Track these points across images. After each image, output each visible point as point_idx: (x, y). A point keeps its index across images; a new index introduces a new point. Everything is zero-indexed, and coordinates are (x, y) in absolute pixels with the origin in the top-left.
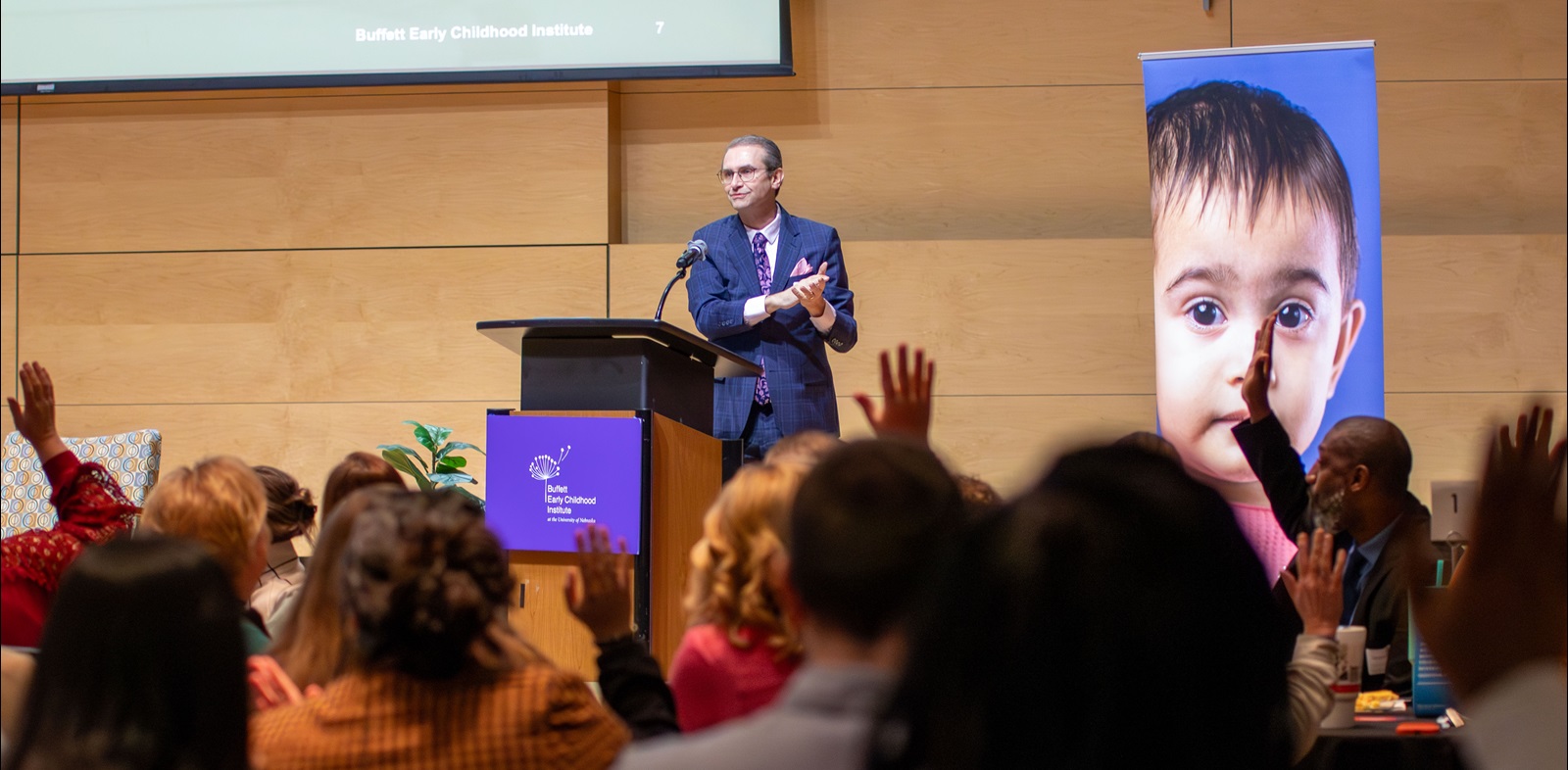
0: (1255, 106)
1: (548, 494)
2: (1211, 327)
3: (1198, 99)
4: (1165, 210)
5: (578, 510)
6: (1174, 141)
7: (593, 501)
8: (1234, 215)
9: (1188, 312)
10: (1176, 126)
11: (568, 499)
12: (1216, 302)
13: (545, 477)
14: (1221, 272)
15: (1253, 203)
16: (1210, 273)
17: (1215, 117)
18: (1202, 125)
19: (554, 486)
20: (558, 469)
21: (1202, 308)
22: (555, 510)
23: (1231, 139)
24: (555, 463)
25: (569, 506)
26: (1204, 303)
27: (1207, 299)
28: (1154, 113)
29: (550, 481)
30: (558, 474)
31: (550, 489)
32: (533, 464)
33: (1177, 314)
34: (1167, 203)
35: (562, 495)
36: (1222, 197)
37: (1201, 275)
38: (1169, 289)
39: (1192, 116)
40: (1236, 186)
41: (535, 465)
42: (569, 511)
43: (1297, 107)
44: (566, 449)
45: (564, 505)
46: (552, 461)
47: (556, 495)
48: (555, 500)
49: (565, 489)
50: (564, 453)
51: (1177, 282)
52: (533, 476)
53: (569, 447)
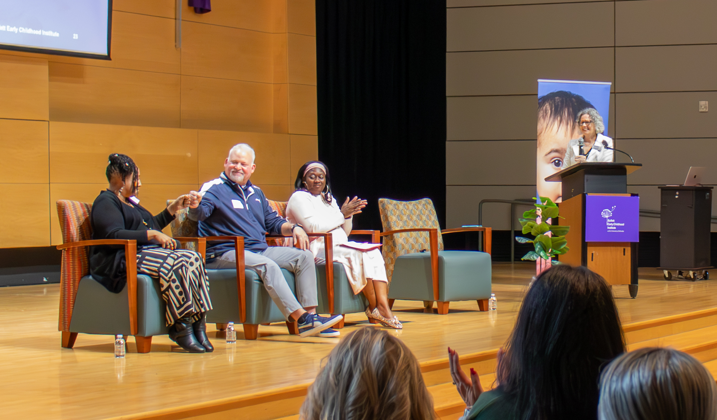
1: (608, 222)
2: (559, 167)
3: (556, 96)
4: (545, 130)
5: (618, 228)
6: (549, 108)
7: (623, 225)
8: (566, 132)
9: (552, 162)
10: (550, 104)
12: (561, 160)
13: (607, 217)
14: (562, 150)
15: (572, 129)
16: (559, 150)
17: (562, 102)
18: (558, 105)
19: (610, 220)
20: (611, 214)
21: (557, 162)
22: (610, 228)
23: (566, 109)
24: (610, 212)
25: (615, 226)
26: (557, 160)
27: (558, 159)
28: (542, 99)
30: (611, 216)
33: (549, 163)
34: (546, 128)
35: (613, 223)
36: (563, 127)
37: (557, 151)
38: (546, 155)
39: (555, 101)
40: (567, 124)
41: (604, 213)
42: (615, 228)
43: (587, 101)
45: (613, 226)
47: (610, 223)
48: (610, 224)
49: (613, 221)
50: (613, 208)
51: (549, 153)
52: (603, 216)
53: (615, 206)
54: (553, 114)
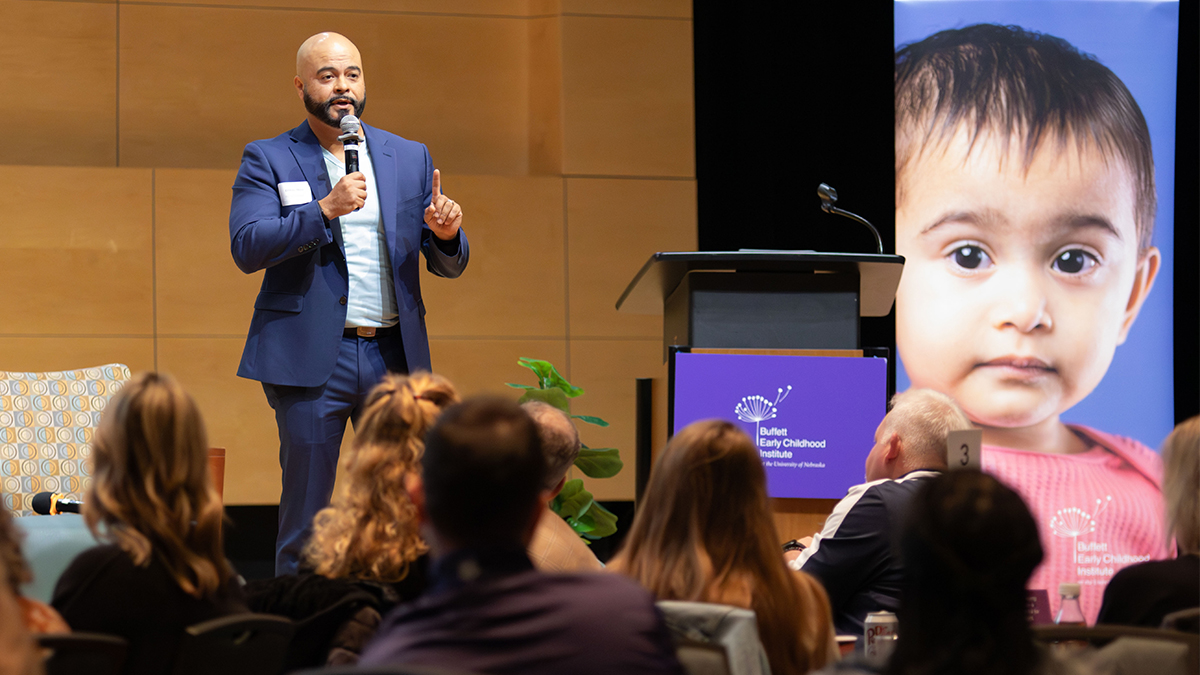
0: (1033, 51)
1: (760, 437)
2: (975, 271)
3: (964, 42)
4: (922, 152)
5: (800, 454)
6: (934, 82)
7: (822, 444)
8: (1004, 159)
9: (949, 255)
10: (937, 67)
11: (787, 443)
12: (982, 246)
13: (758, 419)
14: (988, 216)
15: (1028, 147)
16: (976, 216)
17: (986, 61)
18: (969, 65)
19: (769, 428)
20: (775, 410)
21: (966, 252)
22: (769, 454)
23: (1003, 83)
24: (770, 404)
25: (789, 449)
26: (968, 247)
27: (972, 243)
28: (909, 53)
29: (762, 424)
30: (774, 416)
31: (764, 431)
32: (740, 405)
33: (935, 257)
34: (924, 145)
35: (780, 438)
36: (991, 141)
37: (965, 218)
38: (925, 232)
39: (956, 58)
40: (1009, 129)
41: (743, 406)
42: (789, 455)
43: (1085, 55)
44: (785, 390)
45: (782, 449)
46: (766, 402)
47: (771, 438)
48: (770, 444)
49: (784, 432)
50: (782, 394)
51: (936, 226)
52: (740, 418)
53: (790, 388)
54: (948, 100)
